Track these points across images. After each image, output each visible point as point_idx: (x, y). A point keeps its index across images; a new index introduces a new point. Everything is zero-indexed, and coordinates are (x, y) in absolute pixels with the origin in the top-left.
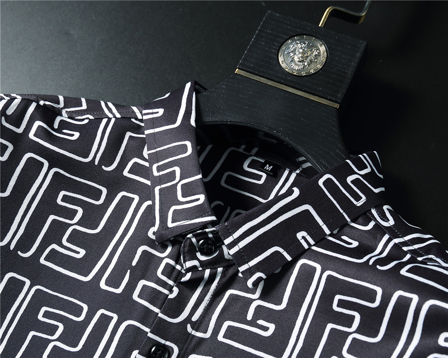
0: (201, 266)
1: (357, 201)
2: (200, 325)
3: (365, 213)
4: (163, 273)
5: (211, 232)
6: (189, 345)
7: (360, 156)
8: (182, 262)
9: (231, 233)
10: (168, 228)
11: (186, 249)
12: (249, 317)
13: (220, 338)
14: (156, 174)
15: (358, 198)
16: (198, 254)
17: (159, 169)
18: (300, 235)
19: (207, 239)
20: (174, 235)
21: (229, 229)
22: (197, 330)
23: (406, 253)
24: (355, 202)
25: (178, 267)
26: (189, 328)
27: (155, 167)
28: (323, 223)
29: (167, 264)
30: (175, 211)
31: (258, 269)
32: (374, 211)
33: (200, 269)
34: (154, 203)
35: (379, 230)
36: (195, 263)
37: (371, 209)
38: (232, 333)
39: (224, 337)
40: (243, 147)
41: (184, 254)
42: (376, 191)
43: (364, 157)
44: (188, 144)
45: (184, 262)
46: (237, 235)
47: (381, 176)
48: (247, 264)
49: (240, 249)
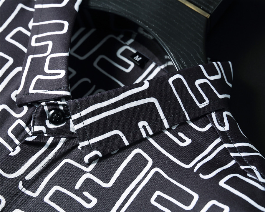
0: (47, 133)
1: (200, 102)
2: (32, 185)
3: (205, 115)
4: (12, 132)
5: (63, 105)
6: (16, 200)
7: (214, 63)
8: (31, 125)
9: (79, 110)
10: (29, 93)
11: (37, 115)
12: (78, 186)
13: (46, 199)
14: (33, 44)
15: (202, 101)
16: (47, 122)
17: (37, 41)
18: (141, 124)
19: (57, 110)
20: (32, 100)
21: (78, 106)
22: (27, 188)
23: (232, 158)
24: (198, 104)
25: (27, 130)
26: (20, 185)
27: (34, 38)
28: (164, 117)
29: (19, 124)
30: (39, 80)
31: (97, 147)
32: (213, 115)
33: (46, 135)
34: (23, 70)
35: (214, 133)
36: (43, 128)
37: (211, 113)
38: (57, 197)
39: (49, 199)
40: (122, 36)
41: (34, 118)
42: (221, 97)
43: (217, 65)
44: (66, 24)
45: (33, 126)
46: (84, 113)
47: (230, 85)
48: (87, 141)
49: (84, 126)
